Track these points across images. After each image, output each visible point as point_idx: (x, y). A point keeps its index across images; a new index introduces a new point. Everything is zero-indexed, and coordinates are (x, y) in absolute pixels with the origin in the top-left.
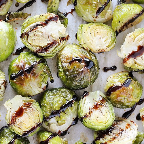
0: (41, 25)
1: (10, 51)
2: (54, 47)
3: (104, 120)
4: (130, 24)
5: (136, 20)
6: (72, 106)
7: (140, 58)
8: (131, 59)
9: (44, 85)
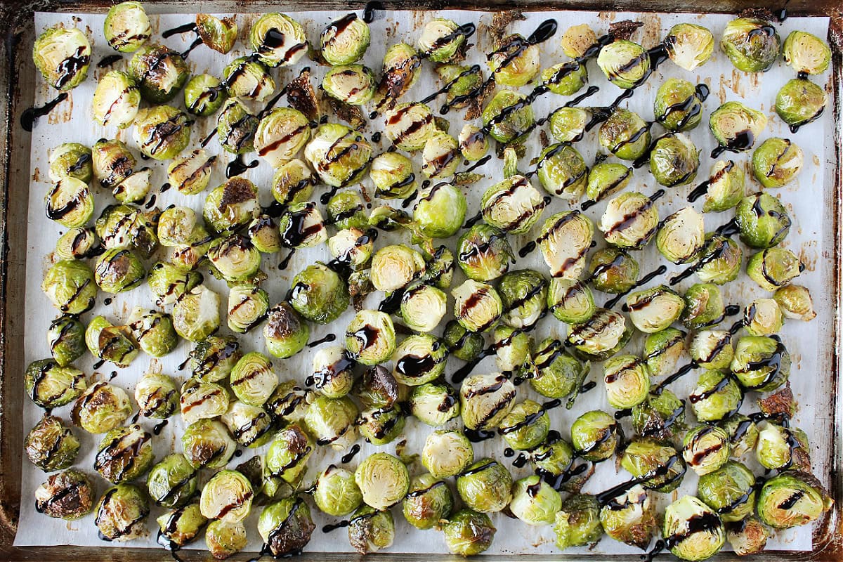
0: (507, 194)
1: (460, 224)
2: (527, 219)
3: (582, 310)
4: (612, 190)
5: (620, 185)
6: (539, 293)
7: (627, 230)
8: (616, 233)
9: (503, 267)
